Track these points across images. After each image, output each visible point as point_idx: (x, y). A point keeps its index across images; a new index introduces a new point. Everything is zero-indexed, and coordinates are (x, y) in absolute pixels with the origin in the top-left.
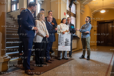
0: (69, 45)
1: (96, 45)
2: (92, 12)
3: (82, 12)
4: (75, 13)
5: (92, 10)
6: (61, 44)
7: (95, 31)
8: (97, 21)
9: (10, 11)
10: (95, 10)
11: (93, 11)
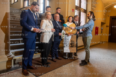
0: (75, 46)
1: (108, 41)
2: (105, 7)
3: (93, 7)
4: (86, 9)
5: (105, 5)
6: (67, 45)
7: (107, 26)
8: (110, 17)
9: (23, 7)
10: (108, 4)
11: (107, 5)
